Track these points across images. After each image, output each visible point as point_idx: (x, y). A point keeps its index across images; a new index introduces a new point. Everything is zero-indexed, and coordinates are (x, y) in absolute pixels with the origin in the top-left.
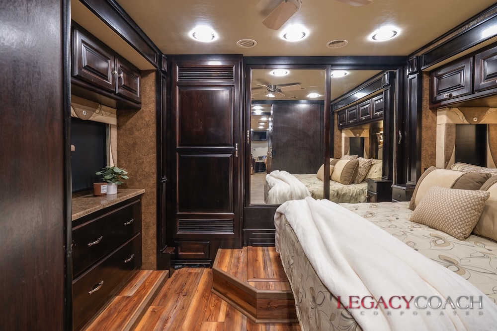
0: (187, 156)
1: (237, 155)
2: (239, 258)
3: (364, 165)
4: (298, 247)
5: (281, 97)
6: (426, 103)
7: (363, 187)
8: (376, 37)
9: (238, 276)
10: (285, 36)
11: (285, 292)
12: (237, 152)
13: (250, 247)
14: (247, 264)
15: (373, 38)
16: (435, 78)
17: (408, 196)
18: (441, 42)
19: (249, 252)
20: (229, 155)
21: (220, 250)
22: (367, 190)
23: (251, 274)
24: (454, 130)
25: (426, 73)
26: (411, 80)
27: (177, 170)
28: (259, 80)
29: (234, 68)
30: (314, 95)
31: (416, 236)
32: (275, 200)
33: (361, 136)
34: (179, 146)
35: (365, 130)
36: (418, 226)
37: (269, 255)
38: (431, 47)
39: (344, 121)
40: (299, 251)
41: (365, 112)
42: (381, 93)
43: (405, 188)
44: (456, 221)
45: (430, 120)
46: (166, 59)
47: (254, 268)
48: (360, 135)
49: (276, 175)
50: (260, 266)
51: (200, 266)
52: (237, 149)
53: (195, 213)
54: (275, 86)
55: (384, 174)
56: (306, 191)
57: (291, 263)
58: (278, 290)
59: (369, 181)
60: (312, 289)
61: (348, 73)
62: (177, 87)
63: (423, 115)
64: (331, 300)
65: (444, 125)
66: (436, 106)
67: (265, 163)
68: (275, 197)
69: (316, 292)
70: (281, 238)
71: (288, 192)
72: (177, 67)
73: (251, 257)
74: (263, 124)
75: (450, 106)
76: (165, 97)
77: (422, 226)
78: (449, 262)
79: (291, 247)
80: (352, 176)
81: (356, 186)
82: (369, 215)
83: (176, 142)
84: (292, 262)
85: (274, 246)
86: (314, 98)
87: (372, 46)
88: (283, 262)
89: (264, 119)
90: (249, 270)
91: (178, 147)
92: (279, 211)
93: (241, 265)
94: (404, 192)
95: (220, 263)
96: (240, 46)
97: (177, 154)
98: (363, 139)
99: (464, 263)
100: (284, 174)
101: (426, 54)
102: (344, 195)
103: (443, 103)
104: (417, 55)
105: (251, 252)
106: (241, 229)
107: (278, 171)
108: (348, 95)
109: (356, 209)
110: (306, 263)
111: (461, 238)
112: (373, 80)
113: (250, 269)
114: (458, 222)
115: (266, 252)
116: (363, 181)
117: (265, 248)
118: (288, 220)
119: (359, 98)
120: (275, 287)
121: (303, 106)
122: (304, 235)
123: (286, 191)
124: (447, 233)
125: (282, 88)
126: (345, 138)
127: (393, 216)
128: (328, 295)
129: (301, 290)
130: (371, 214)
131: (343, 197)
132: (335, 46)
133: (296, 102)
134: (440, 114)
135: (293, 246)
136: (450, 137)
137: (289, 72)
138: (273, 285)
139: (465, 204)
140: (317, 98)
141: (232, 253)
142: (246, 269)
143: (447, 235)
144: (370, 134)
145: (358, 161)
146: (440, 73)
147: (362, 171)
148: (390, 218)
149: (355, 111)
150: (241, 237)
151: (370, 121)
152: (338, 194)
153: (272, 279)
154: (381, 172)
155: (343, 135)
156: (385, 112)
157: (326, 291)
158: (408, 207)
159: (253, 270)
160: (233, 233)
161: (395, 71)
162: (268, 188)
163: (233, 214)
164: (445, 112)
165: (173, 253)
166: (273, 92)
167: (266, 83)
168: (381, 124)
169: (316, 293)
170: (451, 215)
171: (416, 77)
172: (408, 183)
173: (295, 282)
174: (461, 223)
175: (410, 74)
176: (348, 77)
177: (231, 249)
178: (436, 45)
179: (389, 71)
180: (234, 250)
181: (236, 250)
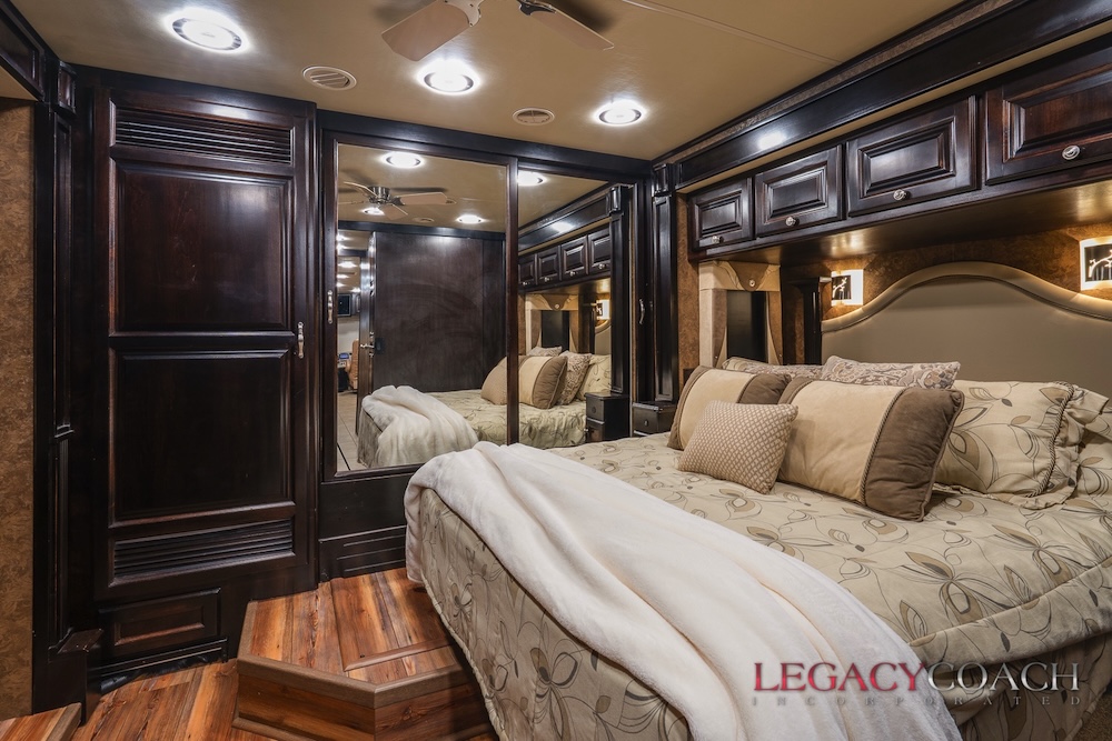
0: (147, 358)
1: (301, 354)
2: (311, 617)
3: (576, 367)
4: (486, 562)
5: (398, 215)
6: (683, 251)
7: (578, 411)
8: (606, 117)
9: (316, 665)
10: (427, 79)
11: (445, 673)
12: (301, 344)
13: (337, 581)
14: (338, 628)
15: (601, 117)
16: (696, 207)
17: (664, 422)
18: (704, 145)
19: (336, 593)
20: (279, 353)
21: (252, 606)
22: (584, 417)
23: (352, 650)
24: (724, 300)
25: (682, 195)
26: (658, 206)
27: (111, 400)
28: (347, 171)
29: (293, 132)
30: (470, 220)
31: (702, 498)
32: (395, 456)
33: (564, 309)
34: (118, 329)
35: (572, 298)
36: (695, 479)
37: (390, 591)
38: (690, 152)
39: (531, 277)
40: (488, 570)
41: (575, 261)
42: (605, 226)
43: (656, 408)
44: (757, 462)
45: (689, 282)
46: (73, 78)
47: (356, 632)
48: (561, 306)
49: (390, 398)
50: (371, 624)
51: (190, 663)
52: (301, 337)
53: (174, 518)
54: (387, 191)
55: (614, 383)
56: (466, 429)
57: (464, 602)
58: (426, 673)
59: (590, 399)
60: (536, 651)
61: (545, 179)
62: (112, 163)
63: (680, 272)
64: (595, 668)
65: (711, 292)
66: (699, 257)
67: (346, 370)
68: (395, 449)
69: (551, 656)
70: (426, 544)
71: (426, 434)
72: (113, 108)
73: (345, 606)
74: (344, 276)
75: (718, 259)
76: (68, 186)
77: (701, 476)
78: (767, 538)
79: (462, 564)
80: (556, 389)
81: (564, 411)
82: (610, 467)
83: (108, 319)
84: (466, 597)
85: (403, 565)
86: (471, 225)
87: (599, 132)
88: (435, 602)
89: (348, 265)
90: (344, 641)
91: (112, 334)
92: (418, 482)
93: (321, 633)
94: (655, 415)
95: (259, 641)
96: (311, 80)
97: (111, 353)
98: (567, 314)
99: (784, 534)
100: (406, 393)
101: (684, 162)
102: (543, 430)
103: (709, 252)
104: (667, 161)
105: (343, 592)
106: (312, 540)
107: (392, 387)
108: (539, 225)
109: (582, 459)
110: (514, 595)
111: (765, 490)
112: (589, 200)
113: (348, 638)
114: (760, 463)
115: (381, 586)
116: (576, 398)
117: (378, 575)
118: (450, 501)
119: (562, 231)
120: (420, 666)
121: (444, 241)
122: (501, 530)
123: (421, 434)
124: (742, 484)
125: (404, 198)
126: (533, 312)
127: (649, 463)
128: (586, 657)
129: (501, 659)
130: (612, 465)
131: (540, 436)
132: (530, 121)
133: (429, 230)
134: (704, 272)
135: (471, 559)
136: (720, 312)
137: (423, 161)
138: (413, 664)
139: (766, 429)
140: (477, 225)
141: (290, 608)
142: (335, 639)
143: (744, 489)
144: (580, 306)
145: (566, 359)
146: (705, 199)
147: (572, 378)
148: (647, 469)
149: (554, 257)
150: (313, 559)
151: (584, 279)
152: (531, 429)
153: (407, 648)
154: (610, 381)
155: (529, 306)
156: (614, 263)
157: (580, 648)
158: (667, 442)
159: (356, 639)
160: (291, 554)
161: (630, 186)
162: (374, 429)
163: (291, 503)
164: (712, 268)
165: (95, 646)
166: (382, 204)
167: (365, 180)
168: (604, 286)
169: (551, 661)
170: (748, 451)
171: (668, 203)
172: (659, 398)
173: (482, 645)
174: (763, 463)
175: (657, 195)
176: (546, 187)
177: (286, 595)
178: (697, 148)
179: (619, 185)
180: (295, 597)
181: (301, 596)
